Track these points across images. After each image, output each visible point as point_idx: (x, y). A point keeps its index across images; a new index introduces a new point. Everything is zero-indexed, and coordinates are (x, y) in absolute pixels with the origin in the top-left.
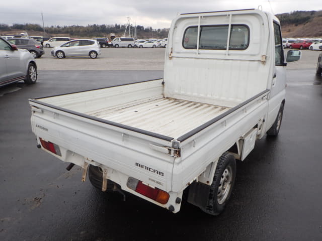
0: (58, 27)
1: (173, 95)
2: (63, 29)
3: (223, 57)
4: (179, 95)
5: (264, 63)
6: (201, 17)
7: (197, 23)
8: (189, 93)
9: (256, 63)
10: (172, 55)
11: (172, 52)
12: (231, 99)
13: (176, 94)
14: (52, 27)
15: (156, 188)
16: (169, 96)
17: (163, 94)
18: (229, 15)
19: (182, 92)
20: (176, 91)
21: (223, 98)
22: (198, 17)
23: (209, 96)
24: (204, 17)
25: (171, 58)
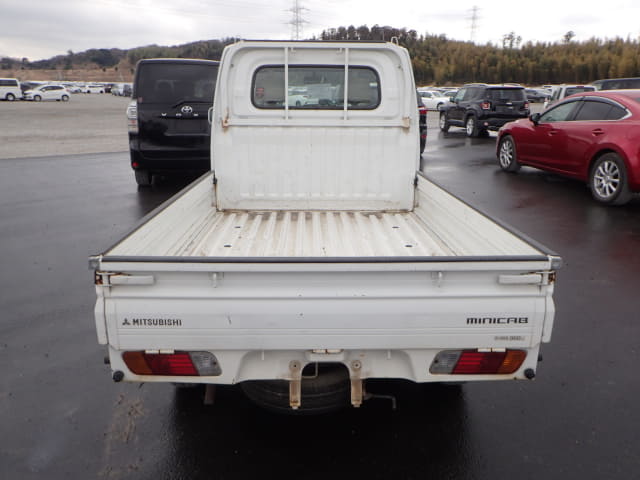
1: (237, 203)
3: (339, 123)
4: (252, 200)
5: (406, 129)
6: (289, 49)
7: (283, 59)
8: (273, 195)
9: (395, 130)
10: (230, 122)
11: (227, 117)
12: (357, 195)
13: (246, 200)
15: (507, 350)
16: (227, 208)
17: (215, 205)
18: (344, 49)
19: (259, 195)
20: (246, 195)
21: (343, 195)
22: (282, 49)
23: (316, 195)
24: (295, 49)
25: (225, 128)
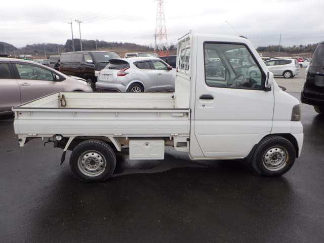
0: (301, 46)
2: (306, 48)
14: (295, 46)
